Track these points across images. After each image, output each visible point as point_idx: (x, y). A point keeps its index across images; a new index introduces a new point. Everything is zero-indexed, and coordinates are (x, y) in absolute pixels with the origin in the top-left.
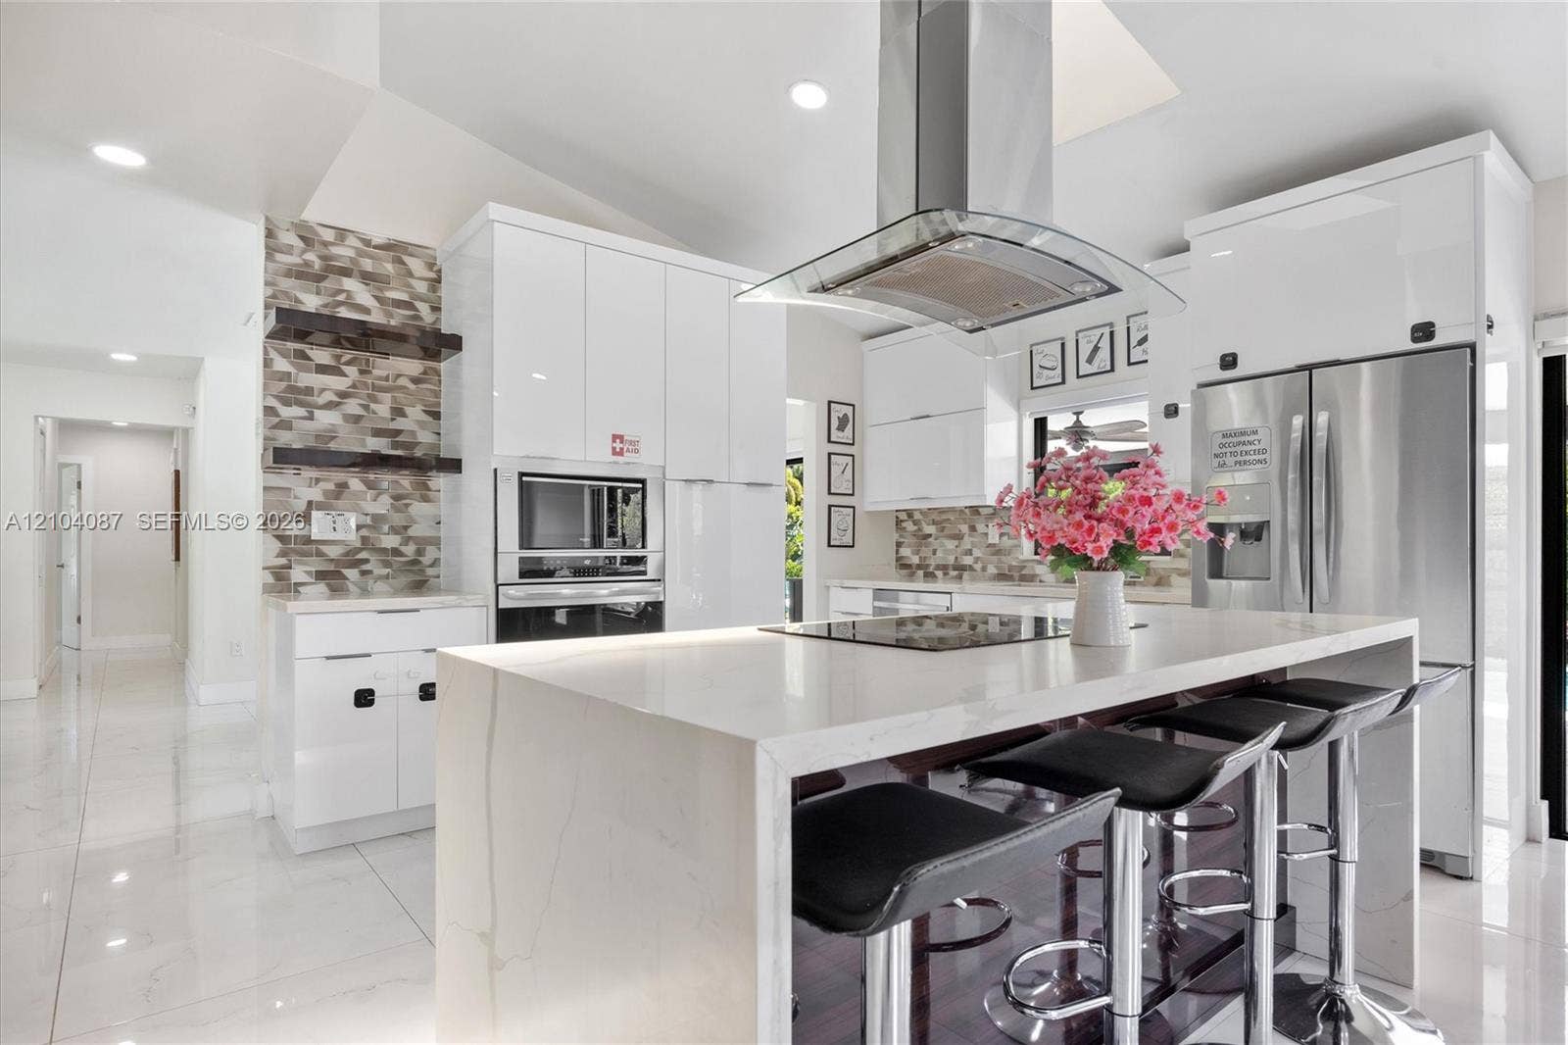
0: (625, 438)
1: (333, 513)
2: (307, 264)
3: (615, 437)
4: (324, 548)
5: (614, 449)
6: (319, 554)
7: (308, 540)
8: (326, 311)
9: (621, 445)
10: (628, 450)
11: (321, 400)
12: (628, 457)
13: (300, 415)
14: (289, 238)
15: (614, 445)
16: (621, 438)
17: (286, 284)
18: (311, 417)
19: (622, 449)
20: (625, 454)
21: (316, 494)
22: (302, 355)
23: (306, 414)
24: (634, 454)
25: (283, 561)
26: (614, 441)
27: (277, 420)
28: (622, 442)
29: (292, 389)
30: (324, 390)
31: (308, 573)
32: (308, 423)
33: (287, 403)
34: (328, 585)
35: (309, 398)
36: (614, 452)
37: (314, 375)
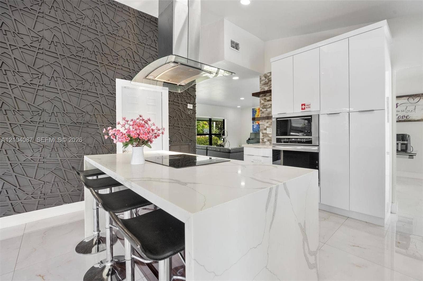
0: (306, 104)
1: (270, 128)
2: (266, 82)
3: (302, 105)
4: (269, 135)
5: (302, 108)
6: (268, 136)
7: (266, 134)
8: (269, 89)
9: (304, 107)
10: (307, 108)
11: (268, 107)
12: (306, 110)
13: (265, 110)
14: (263, 78)
15: (302, 107)
16: (304, 105)
17: (263, 87)
18: (267, 110)
19: (304, 108)
20: (306, 109)
21: (267, 125)
22: (265, 99)
23: (266, 110)
24: (309, 108)
25: (263, 137)
26: (302, 106)
27: (262, 112)
28: (304, 106)
29: (264, 106)
30: (268, 105)
31: (267, 140)
32: (266, 112)
33: (263, 108)
34: (270, 142)
35: (266, 107)
36: (302, 109)
37: (267, 102)
